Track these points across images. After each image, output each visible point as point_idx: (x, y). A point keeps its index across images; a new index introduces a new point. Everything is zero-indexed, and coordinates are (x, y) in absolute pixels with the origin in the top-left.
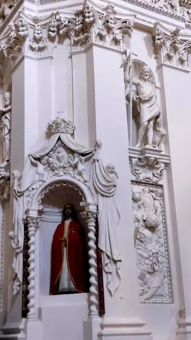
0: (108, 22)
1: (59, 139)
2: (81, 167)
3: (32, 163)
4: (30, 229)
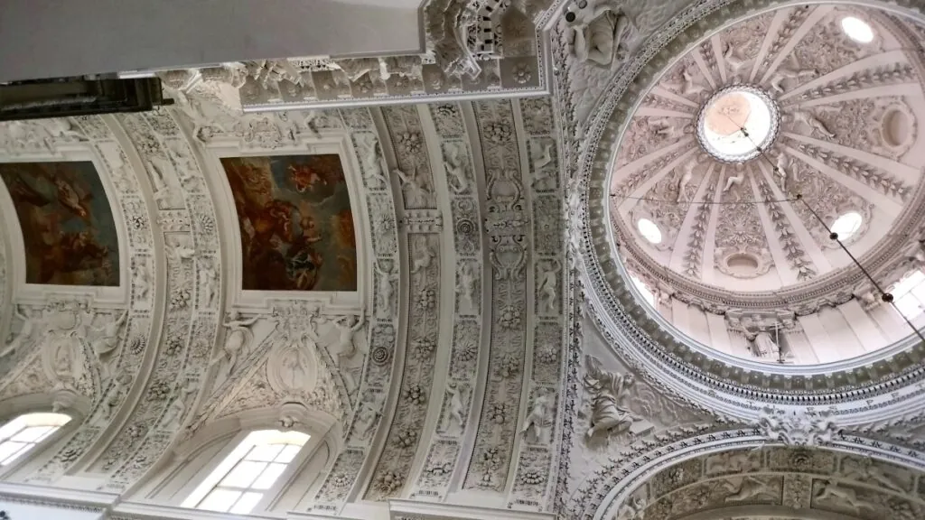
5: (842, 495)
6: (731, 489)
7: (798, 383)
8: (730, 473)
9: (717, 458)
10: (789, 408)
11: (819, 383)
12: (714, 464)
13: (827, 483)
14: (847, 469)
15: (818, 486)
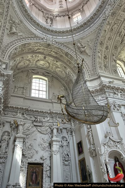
0: (115, 105)
1: (110, 138)
2: (118, 146)
3: (103, 145)
4: (107, 166)
5: (53, 53)
6: (35, 49)
7: (52, 31)
8: (36, 46)
9: (34, 43)
10: (49, 36)
11: (56, 32)
12: (33, 44)
13: (52, 51)
14: (55, 49)
15: (50, 51)
